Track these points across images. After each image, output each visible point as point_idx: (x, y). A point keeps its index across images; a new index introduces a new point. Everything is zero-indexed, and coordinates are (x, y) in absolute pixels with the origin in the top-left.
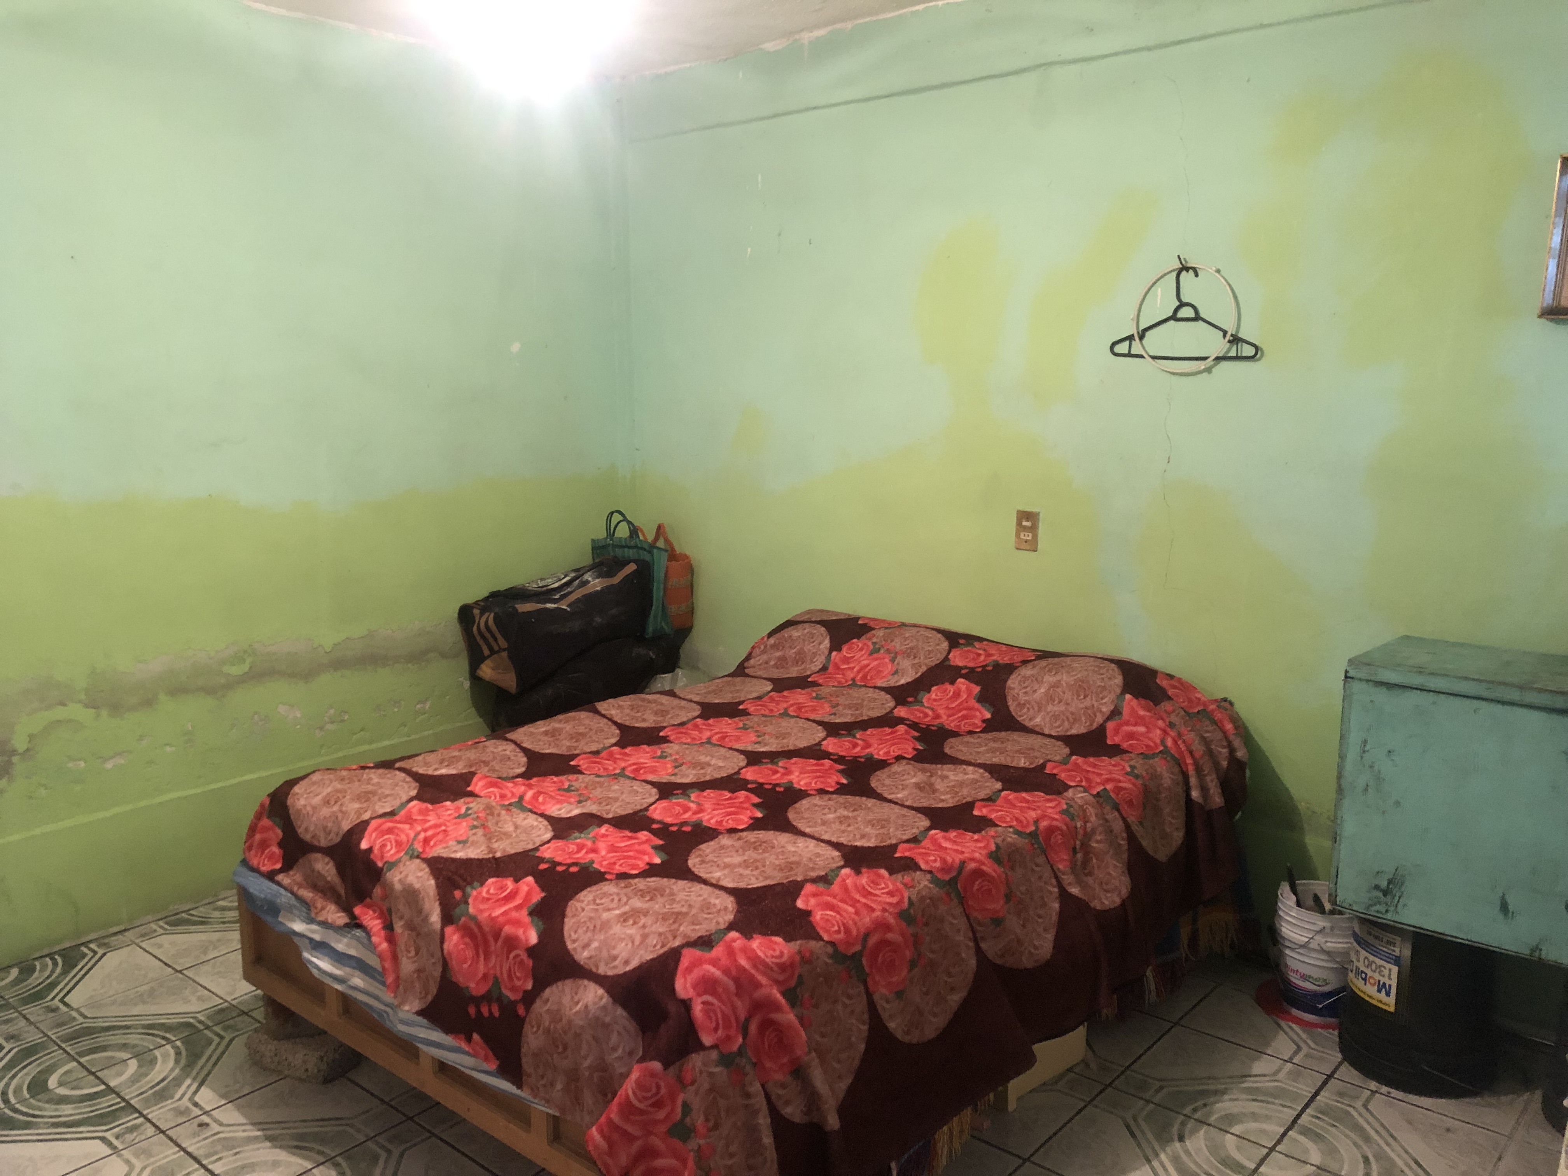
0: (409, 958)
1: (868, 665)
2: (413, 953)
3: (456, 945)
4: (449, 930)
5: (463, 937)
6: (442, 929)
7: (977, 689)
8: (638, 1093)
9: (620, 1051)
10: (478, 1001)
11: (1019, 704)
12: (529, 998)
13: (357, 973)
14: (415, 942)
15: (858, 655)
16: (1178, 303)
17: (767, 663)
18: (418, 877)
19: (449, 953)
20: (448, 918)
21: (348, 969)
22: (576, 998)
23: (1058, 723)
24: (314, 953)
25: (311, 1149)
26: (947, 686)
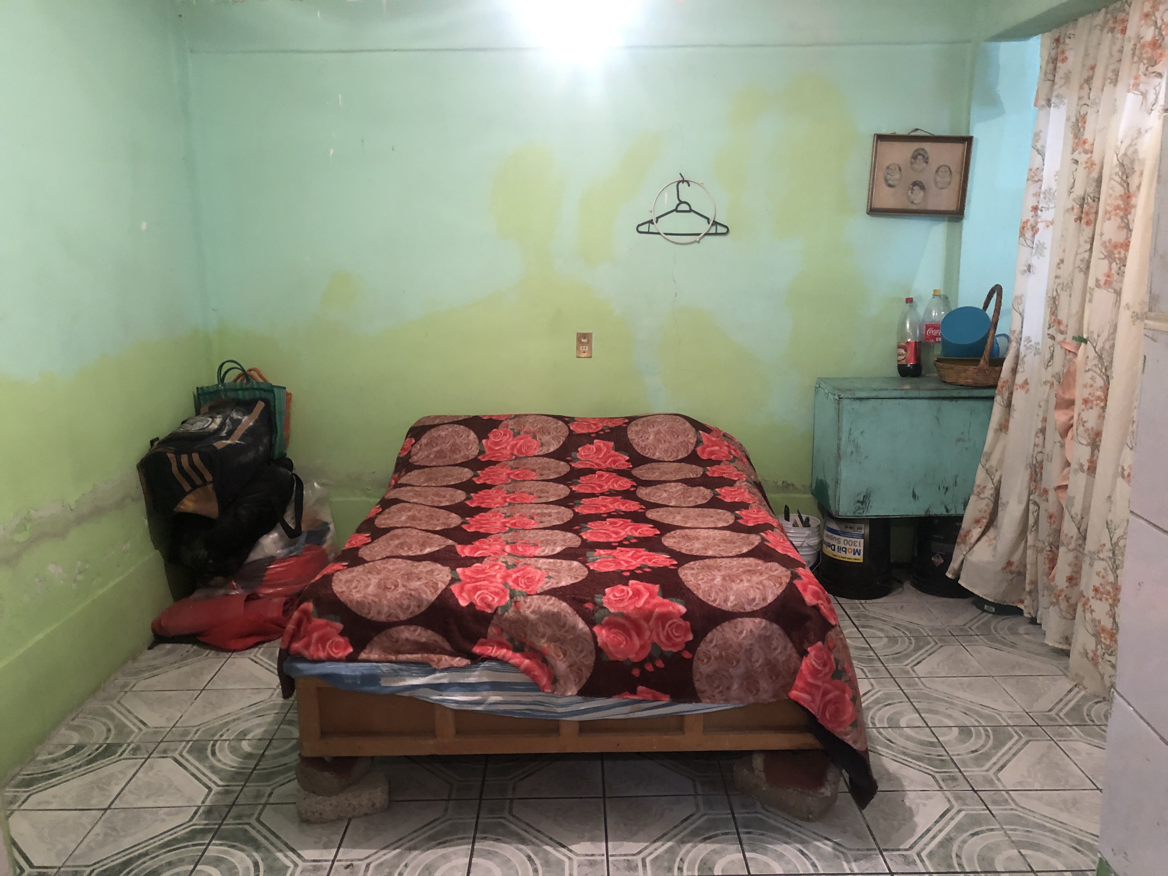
0: (561, 660)
1: (517, 444)
2: (562, 656)
3: (607, 636)
4: (596, 629)
5: (610, 629)
6: (591, 629)
7: (612, 444)
8: (818, 661)
9: (779, 648)
10: (640, 665)
11: (642, 447)
12: (692, 646)
13: (491, 692)
14: (561, 648)
15: (505, 439)
16: (678, 202)
17: (428, 457)
18: (551, 605)
19: (605, 644)
20: (590, 622)
21: (485, 693)
22: (738, 630)
23: (669, 454)
24: (444, 693)
25: (452, 840)
26: (588, 446)
